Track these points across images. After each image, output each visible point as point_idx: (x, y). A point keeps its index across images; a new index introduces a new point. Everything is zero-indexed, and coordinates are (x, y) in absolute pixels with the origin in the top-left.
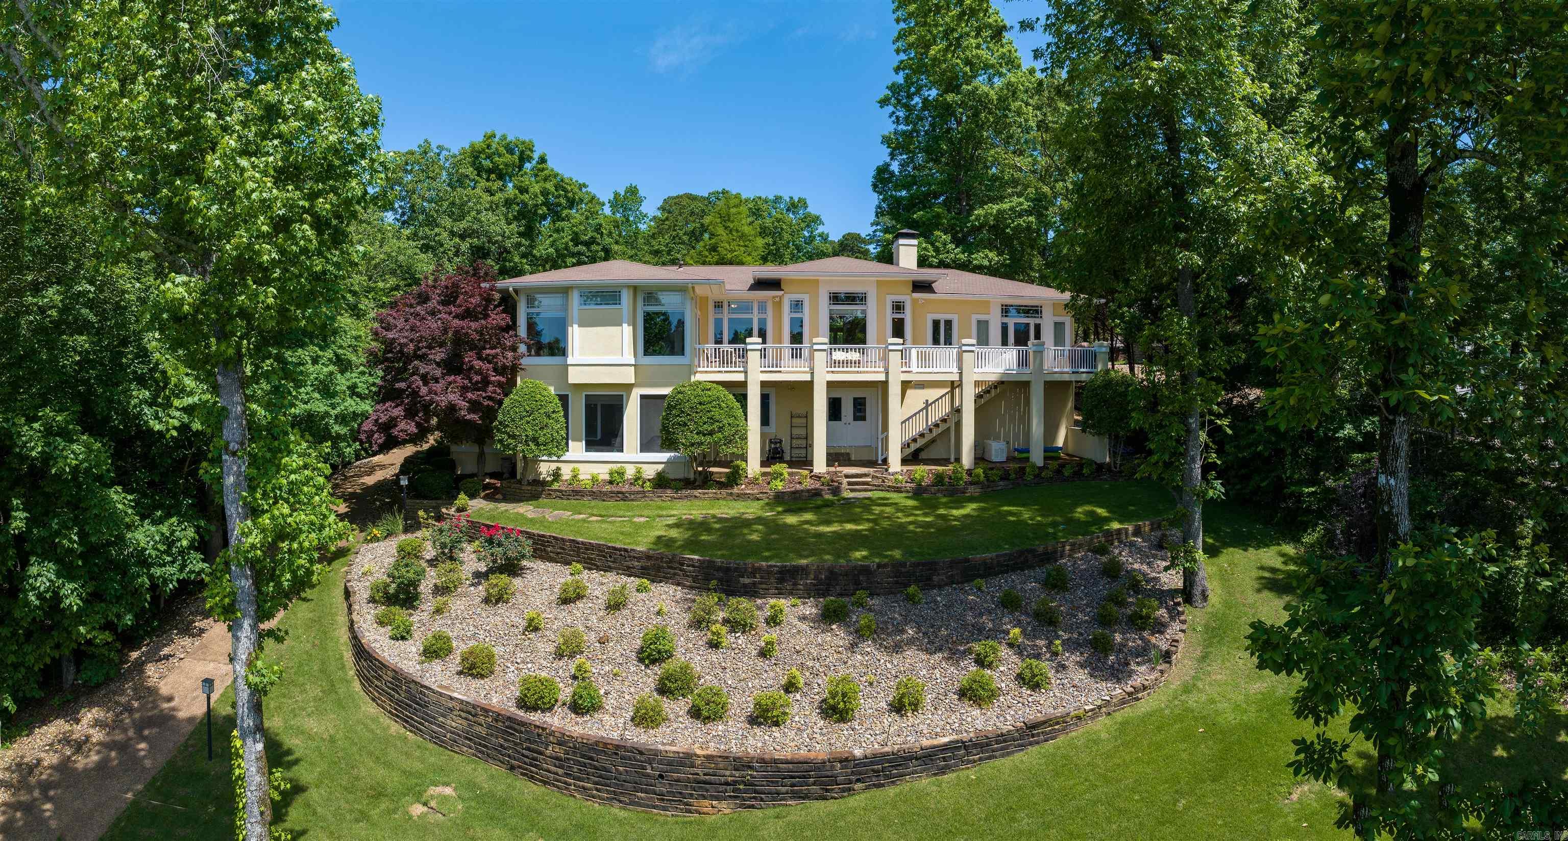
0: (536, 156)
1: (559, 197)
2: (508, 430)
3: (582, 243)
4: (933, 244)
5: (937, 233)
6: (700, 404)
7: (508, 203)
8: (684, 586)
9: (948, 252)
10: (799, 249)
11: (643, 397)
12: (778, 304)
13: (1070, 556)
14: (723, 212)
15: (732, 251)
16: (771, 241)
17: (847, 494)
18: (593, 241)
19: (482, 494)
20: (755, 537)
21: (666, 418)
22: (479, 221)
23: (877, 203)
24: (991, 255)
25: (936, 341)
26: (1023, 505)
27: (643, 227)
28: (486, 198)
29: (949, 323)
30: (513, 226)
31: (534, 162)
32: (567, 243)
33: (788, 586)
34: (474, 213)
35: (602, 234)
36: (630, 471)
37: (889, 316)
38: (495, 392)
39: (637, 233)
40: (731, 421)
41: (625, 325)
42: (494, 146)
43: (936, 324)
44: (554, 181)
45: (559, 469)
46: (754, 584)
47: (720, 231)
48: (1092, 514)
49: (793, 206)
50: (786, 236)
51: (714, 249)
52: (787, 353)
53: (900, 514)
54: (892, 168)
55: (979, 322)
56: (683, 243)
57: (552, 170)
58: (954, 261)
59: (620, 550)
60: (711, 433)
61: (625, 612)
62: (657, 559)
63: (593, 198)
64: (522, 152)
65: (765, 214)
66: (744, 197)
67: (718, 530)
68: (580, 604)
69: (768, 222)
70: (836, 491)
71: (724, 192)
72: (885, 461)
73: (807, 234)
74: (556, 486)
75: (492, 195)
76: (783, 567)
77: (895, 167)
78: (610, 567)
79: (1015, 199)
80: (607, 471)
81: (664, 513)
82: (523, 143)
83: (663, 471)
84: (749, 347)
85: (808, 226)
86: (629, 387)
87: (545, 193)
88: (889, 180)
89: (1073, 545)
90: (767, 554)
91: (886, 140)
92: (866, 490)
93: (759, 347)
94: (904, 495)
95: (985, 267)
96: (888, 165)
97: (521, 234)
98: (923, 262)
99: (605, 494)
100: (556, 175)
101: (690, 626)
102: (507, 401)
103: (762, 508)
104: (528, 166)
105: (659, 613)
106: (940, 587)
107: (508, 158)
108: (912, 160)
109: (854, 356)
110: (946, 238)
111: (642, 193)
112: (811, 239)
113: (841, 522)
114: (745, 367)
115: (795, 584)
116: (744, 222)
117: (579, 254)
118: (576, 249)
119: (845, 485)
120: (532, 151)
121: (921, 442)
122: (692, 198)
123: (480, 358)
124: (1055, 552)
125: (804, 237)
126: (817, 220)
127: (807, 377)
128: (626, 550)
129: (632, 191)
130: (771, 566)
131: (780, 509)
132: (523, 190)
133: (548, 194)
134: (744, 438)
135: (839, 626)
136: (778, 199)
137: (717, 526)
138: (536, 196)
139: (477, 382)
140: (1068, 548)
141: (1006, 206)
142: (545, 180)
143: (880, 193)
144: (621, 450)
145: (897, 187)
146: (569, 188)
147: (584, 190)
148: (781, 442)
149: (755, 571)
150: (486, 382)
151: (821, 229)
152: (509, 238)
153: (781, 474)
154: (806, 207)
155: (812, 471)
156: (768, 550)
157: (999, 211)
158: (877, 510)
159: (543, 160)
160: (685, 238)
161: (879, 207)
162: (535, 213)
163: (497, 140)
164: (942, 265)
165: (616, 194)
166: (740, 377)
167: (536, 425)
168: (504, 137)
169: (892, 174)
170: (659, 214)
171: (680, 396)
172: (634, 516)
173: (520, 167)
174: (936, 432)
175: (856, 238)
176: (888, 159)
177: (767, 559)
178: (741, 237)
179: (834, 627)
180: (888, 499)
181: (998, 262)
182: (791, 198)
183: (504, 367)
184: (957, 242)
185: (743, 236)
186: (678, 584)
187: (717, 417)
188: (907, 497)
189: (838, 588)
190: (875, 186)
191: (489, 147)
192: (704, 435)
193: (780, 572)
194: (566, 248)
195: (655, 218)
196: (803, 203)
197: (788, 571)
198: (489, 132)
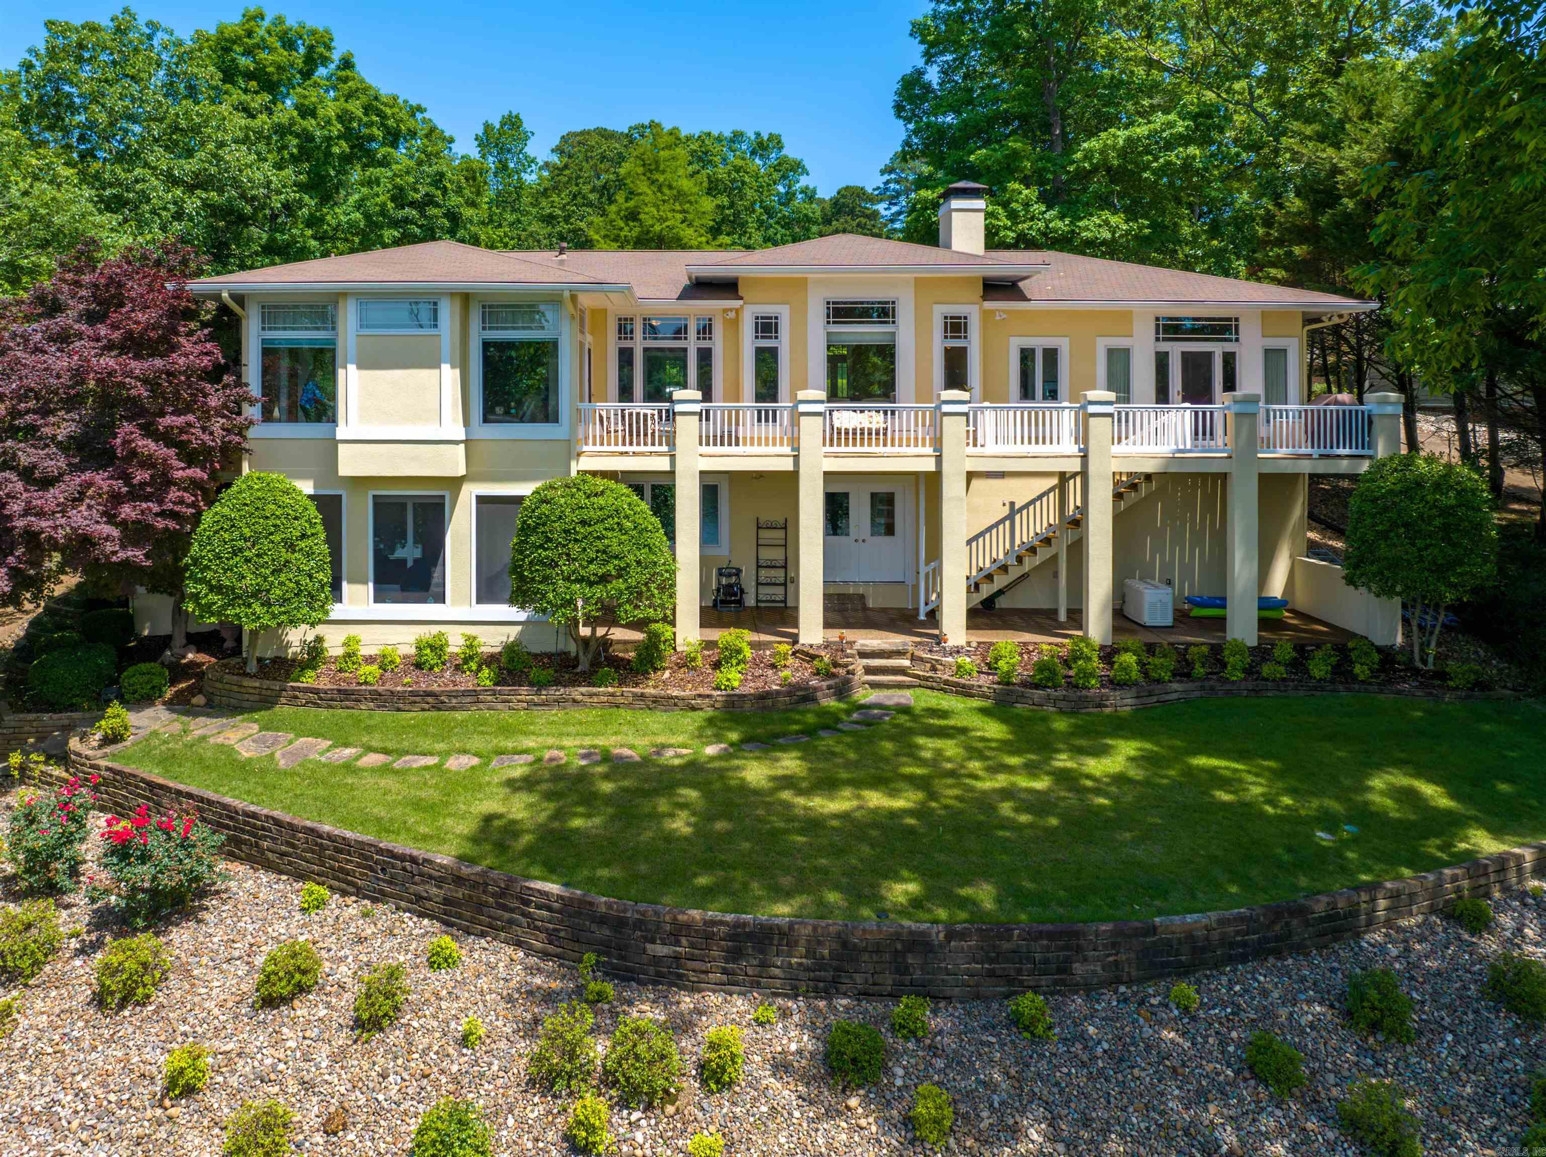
0: (336, 56)
1: (371, 124)
2: (209, 575)
3: (412, 204)
4: (1005, 205)
5: (1014, 185)
6: (583, 523)
7: (282, 130)
8: (529, 950)
9: (1032, 219)
10: (768, 211)
11: (482, 500)
12: (734, 324)
13: (1388, 923)
14: (648, 157)
15: (662, 220)
16: (726, 201)
17: (864, 696)
18: (429, 201)
19: (169, 693)
20: (681, 825)
21: (520, 549)
22: (219, 159)
23: (903, 136)
24: (1114, 220)
25: (1027, 392)
26: (1241, 755)
27: (530, 178)
28: (241, 120)
29: (1051, 355)
30: (289, 172)
31: (332, 66)
32: (384, 205)
33: (748, 965)
34: (211, 146)
35: (445, 190)
36: (455, 640)
37: (938, 344)
38: (181, 502)
39: (520, 187)
40: (642, 555)
41: (446, 367)
42: (261, 32)
43: (1026, 355)
44: (364, 99)
45: (319, 639)
46: (677, 958)
47: (643, 187)
48: (1408, 796)
49: (761, 147)
50: (750, 193)
51: (632, 216)
52: (749, 417)
53: (975, 765)
54: (927, 77)
55: (1111, 353)
56: (590, 205)
57: (362, 81)
58: (1045, 234)
59: (402, 858)
60: (604, 579)
61: (395, 1036)
62: (475, 885)
63: (433, 130)
64: (311, 49)
65: (717, 159)
66: (684, 133)
67: (608, 800)
68: (301, 1010)
69: (721, 172)
70: (842, 690)
71: (653, 125)
72: (934, 617)
73: (781, 189)
74: (309, 679)
75: (253, 117)
76: (737, 925)
77: (933, 75)
78: (382, 893)
79: (1160, 118)
80: (412, 639)
81: (510, 745)
82: (313, 33)
83: (517, 643)
84: (678, 408)
85: (784, 177)
86: (455, 483)
87: (344, 117)
88: (923, 98)
89: (1394, 896)
90: (703, 881)
91: (919, 30)
92: (900, 686)
93: (697, 408)
94: (976, 703)
95: (1104, 242)
96: (920, 73)
97: (302, 187)
98: (993, 240)
99: (401, 696)
100: (366, 90)
101: (532, 1082)
102: (208, 518)
103: (700, 734)
104: (322, 72)
105: (464, 1041)
106: (1089, 989)
107: (282, 56)
108: (960, 60)
109: (875, 420)
110: (1029, 193)
111: (527, 126)
112: (789, 197)
113: (857, 784)
114: (671, 443)
115: (764, 965)
116: (681, 172)
117: (406, 221)
118: (401, 214)
119: (860, 676)
120: (329, 48)
121: (1000, 582)
122: (605, 135)
123: (149, 431)
124: (1353, 913)
125: (778, 194)
126: (797, 167)
127: (787, 465)
128: (413, 860)
129: (513, 122)
130: (713, 923)
131: (734, 736)
132: (306, 111)
133: (352, 119)
134: (668, 587)
135: (866, 1101)
136: (738, 136)
137: (607, 787)
138: (329, 122)
139: (143, 484)
140: (1382, 903)
141: (1141, 130)
142: (348, 97)
143: (908, 120)
144: (440, 598)
145: (940, 107)
146: (388, 111)
147: (419, 116)
148: (738, 572)
149: (678, 931)
150: (164, 481)
151: (804, 181)
152: (279, 192)
153: (739, 651)
154: (781, 148)
155: (795, 639)
156: (707, 866)
157: (1129, 139)
158: (928, 745)
159: (347, 64)
160: (593, 197)
161: (907, 143)
162: (328, 154)
163: (266, 23)
164: (1024, 242)
165: (488, 127)
166: (662, 464)
167: (265, 565)
168: (279, 20)
169: (927, 87)
170: (555, 159)
171: (545, 508)
172: (448, 754)
173: (307, 74)
174: (1029, 564)
175: (859, 193)
176: (920, 63)
177: (706, 896)
178: (676, 198)
179: (853, 1102)
180: (944, 714)
181: (1128, 232)
182: (758, 134)
183: (207, 451)
184: (1048, 199)
185: (680, 196)
186: (519, 944)
187: (615, 549)
188: (984, 711)
189: (859, 978)
190: (899, 108)
191: (250, 34)
192: (591, 584)
193: (731, 937)
194: (383, 212)
195: (547, 164)
196: (776, 142)
197: (750, 936)
198: (252, 10)
